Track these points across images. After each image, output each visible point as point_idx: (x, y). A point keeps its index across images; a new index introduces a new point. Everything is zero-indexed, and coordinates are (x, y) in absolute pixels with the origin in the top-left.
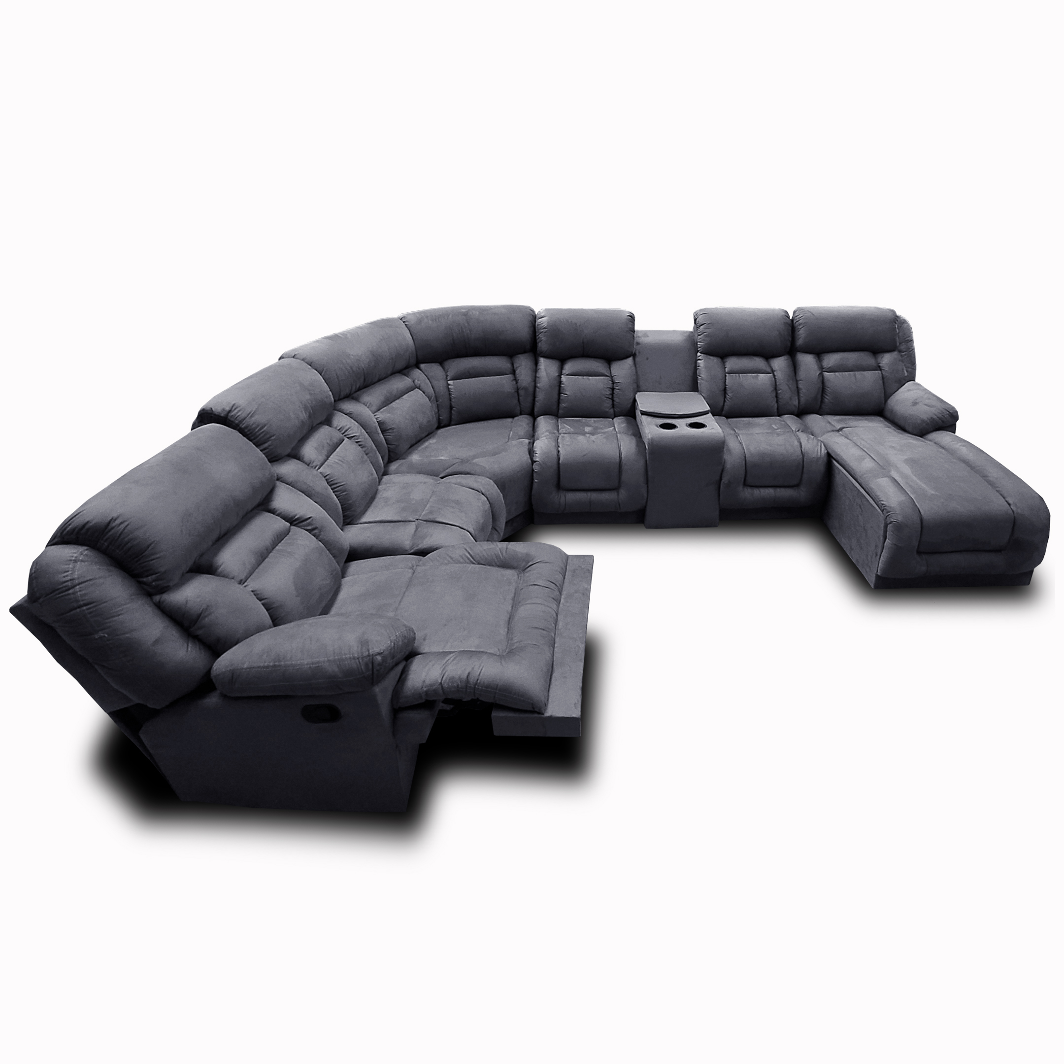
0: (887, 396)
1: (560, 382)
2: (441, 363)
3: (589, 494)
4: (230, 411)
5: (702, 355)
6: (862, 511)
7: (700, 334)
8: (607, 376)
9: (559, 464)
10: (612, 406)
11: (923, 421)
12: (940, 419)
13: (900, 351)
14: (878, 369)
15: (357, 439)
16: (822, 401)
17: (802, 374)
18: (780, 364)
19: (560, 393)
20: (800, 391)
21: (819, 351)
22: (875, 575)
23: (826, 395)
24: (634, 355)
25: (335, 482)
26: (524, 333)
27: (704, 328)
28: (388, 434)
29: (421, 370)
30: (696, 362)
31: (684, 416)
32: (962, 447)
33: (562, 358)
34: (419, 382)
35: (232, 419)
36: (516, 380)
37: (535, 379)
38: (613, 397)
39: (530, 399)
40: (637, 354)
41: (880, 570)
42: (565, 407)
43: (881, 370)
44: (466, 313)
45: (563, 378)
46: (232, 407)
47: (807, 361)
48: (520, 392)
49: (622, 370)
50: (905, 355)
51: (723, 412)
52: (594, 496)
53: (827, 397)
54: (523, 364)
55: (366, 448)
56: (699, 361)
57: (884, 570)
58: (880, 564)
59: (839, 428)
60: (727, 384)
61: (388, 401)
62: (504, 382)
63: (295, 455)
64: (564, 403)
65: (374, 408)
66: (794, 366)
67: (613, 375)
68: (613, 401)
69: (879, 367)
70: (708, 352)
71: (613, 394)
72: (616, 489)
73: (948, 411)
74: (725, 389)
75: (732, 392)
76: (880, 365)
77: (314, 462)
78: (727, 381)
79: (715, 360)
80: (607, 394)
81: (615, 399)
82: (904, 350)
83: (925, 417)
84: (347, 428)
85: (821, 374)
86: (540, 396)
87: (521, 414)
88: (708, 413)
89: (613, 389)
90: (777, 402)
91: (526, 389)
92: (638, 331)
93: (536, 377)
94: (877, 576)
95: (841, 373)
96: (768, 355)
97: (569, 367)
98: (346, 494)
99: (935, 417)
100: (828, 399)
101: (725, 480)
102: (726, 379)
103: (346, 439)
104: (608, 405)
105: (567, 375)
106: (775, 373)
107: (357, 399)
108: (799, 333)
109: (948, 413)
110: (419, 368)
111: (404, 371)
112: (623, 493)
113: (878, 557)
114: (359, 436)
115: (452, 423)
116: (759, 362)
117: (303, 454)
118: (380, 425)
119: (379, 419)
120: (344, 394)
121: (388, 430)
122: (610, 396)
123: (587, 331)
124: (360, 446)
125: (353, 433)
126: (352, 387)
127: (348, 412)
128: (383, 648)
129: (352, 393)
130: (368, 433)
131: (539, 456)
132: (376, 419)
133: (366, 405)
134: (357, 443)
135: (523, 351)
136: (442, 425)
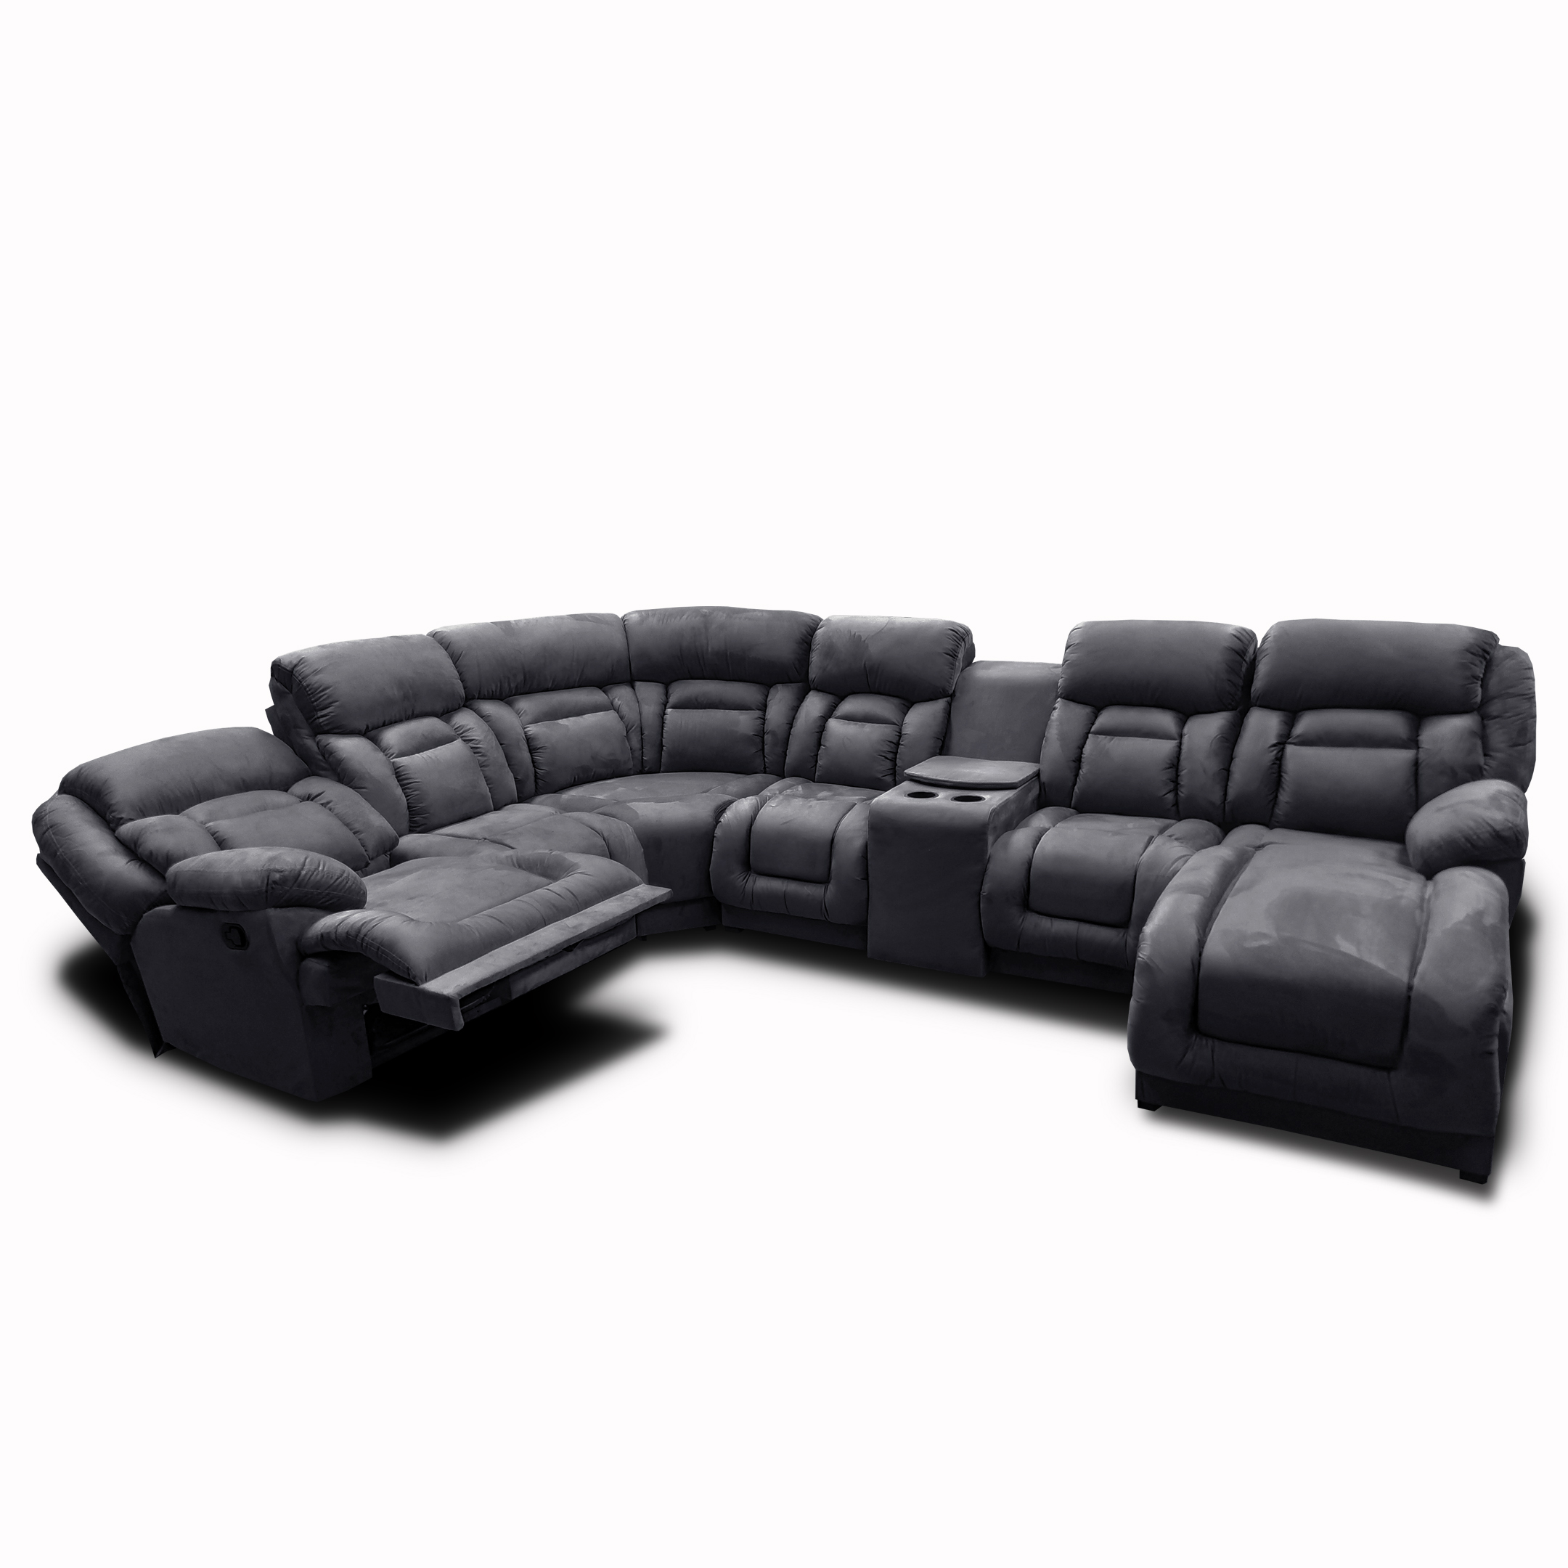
1: (823, 729)
2: (667, 685)
3: (786, 882)
4: (296, 666)
5: (1063, 701)
7: (1064, 663)
8: (894, 725)
9: (750, 830)
10: (892, 772)
13: (1482, 718)
14: (1413, 745)
15: (476, 744)
16: (1274, 801)
17: (1245, 744)
19: (819, 745)
21: (1294, 704)
23: (1283, 788)
24: (952, 697)
25: (409, 776)
29: (633, 690)
30: (1050, 714)
33: (838, 692)
34: (620, 702)
35: (297, 675)
36: (764, 720)
37: (792, 721)
38: (896, 758)
39: (779, 750)
43: (1417, 748)
44: (707, 616)
45: (833, 724)
46: (300, 661)
47: (1263, 723)
48: (767, 738)
49: (920, 718)
51: (1071, 801)
52: (792, 888)
54: (779, 697)
55: (486, 758)
56: (1054, 711)
60: (1084, 751)
63: (366, 735)
64: (821, 759)
65: (529, 718)
67: (902, 723)
68: (896, 765)
69: (1417, 742)
70: (1074, 697)
71: (896, 753)
72: (825, 881)
74: (1079, 760)
75: (1092, 767)
76: (1419, 738)
77: (391, 748)
78: (1086, 746)
79: (1081, 712)
80: (884, 752)
81: (899, 762)
84: (468, 727)
85: (1281, 744)
86: (793, 749)
87: (764, 772)
89: (898, 744)
90: (1175, 793)
93: (794, 717)
95: (1319, 749)
97: (842, 707)
98: (419, 794)
102: (1085, 743)
103: (460, 740)
104: (881, 765)
105: (836, 718)
106: (1184, 740)
110: (630, 686)
111: (605, 685)
115: (662, 769)
116: (1165, 720)
117: (381, 738)
118: (529, 739)
119: (530, 733)
120: (488, 692)
121: (539, 748)
122: (890, 756)
123: (874, 650)
124: (475, 753)
125: (473, 736)
126: (501, 683)
127: (485, 714)
128: (286, 868)
129: (505, 696)
130: (501, 744)
131: (728, 815)
132: (525, 733)
133: (518, 713)
134: (472, 748)
135: (786, 680)
136: (645, 770)
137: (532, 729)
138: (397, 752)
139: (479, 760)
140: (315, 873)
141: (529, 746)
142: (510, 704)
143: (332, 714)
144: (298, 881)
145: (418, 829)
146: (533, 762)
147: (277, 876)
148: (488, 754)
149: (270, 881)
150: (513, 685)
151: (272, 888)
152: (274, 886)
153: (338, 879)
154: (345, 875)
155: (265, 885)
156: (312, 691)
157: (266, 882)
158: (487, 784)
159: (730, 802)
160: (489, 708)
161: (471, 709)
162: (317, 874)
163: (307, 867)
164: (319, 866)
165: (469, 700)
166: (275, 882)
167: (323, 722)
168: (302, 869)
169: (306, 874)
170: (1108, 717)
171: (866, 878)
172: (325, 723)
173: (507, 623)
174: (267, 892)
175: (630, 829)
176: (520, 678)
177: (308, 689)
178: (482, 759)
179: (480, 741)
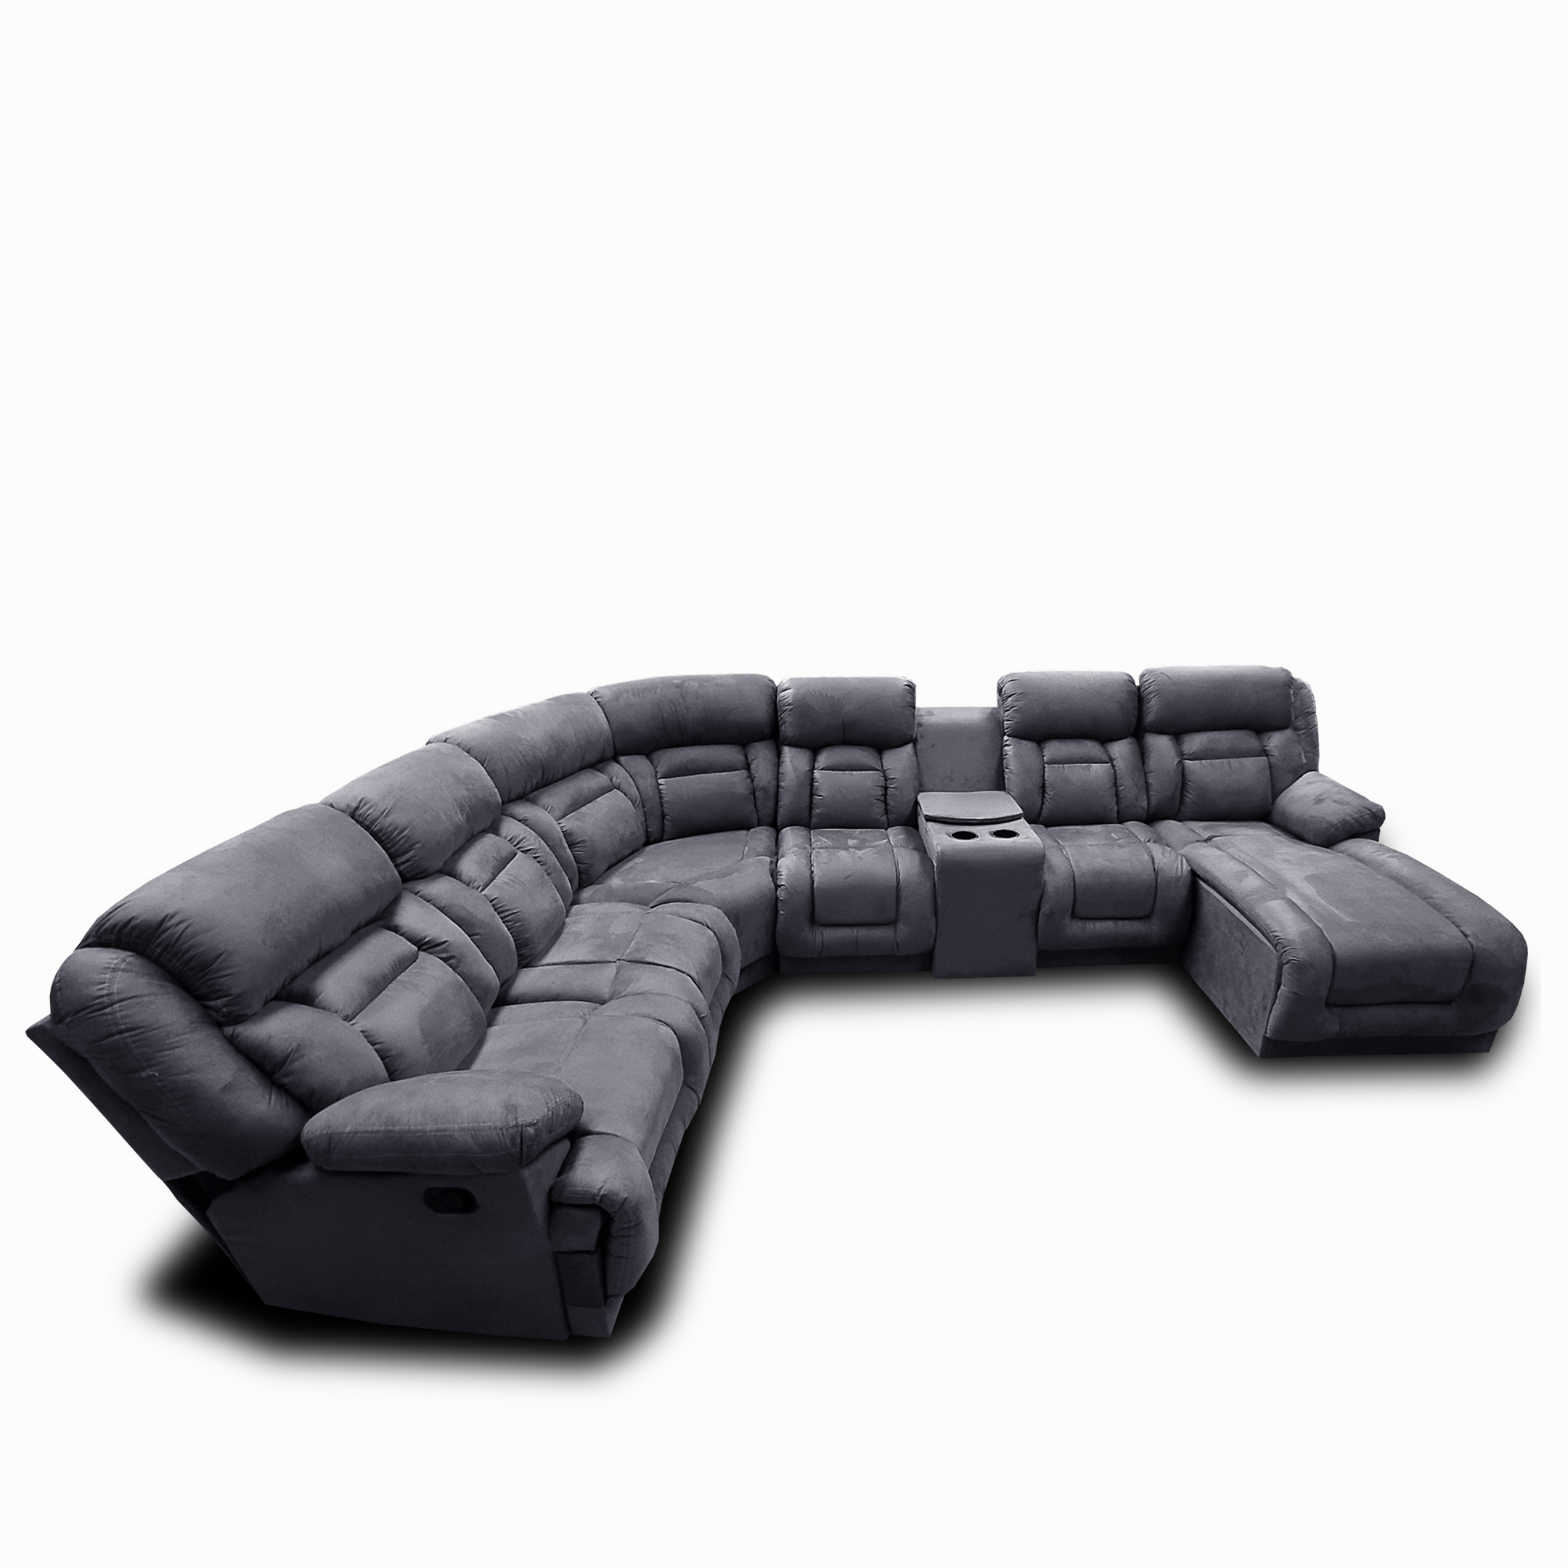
0: (1276, 792)
1: (812, 780)
2: (648, 755)
3: (855, 930)
4: (357, 808)
5: (1011, 738)
6: (1243, 948)
7: (1007, 708)
8: (878, 770)
9: (812, 888)
10: (884, 812)
11: (1331, 824)
12: (1356, 821)
13: (1296, 729)
14: (1264, 754)
15: (535, 854)
16: (1182, 801)
17: (1152, 763)
18: (1121, 750)
19: (812, 795)
20: (1151, 788)
21: (1177, 729)
22: (1262, 1038)
23: (1188, 792)
24: (915, 741)
25: (506, 908)
26: (761, 711)
27: (1012, 701)
28: (576, 849)
29: (620, 765)
30: (1002, 750)
31: (985, 822)
32: (1390, 859)
33: (814, 747)
34: (619, 781)
36: (751, 777)
37: (778, 777)
38: (886, 799)
39: (771, 804)
40: (919, 739)
41: (1271, 1030)
42: (819, 814)
43: (1267, 755)
44: (680, 686)
45: (817, 774)
46: (360, 802)
47: (1160, 745)
48: (757, 794)
49: (898, 761)
50: (1303, 733)
51: (1041, 819)
52: (863, 933)
53: (1189, 796)
54: (761, 755)
55: (548, 866)
56: (1006, 748)
57: (1277, 1030)
58: (1270, 1021)
59: (1206, 837)
60: (1046, 777)
61: (576, 805)
62: (736, 779)
63: (449, 871)
64: (818, 809)
65: (558, 814)
66: (1142, 754)
67: (885, 769)
68: (886, 804)
69: (1265, 751)
70: (1019, 735)
71: (885, 795)
72: (893, 923)
73: (1369, 810)
74: (1043, 786)
75: (1052, 790)
76: (1266, 748)
77: (475, 881)
78: (1046, 774)
79: (1028, 746)
80: (878, 796)
81: (889, 802)
82: (1303, 727)
83: (1334, 819)
84: (521, 838)
85: (1181, 763)
86: (786, 800)
87: (759, 825)
88: (1020, 818)
89: (886, 788)
90: (1117, 803)
91: (764, 789)
92: (918, 708)
93: (778, 773)
94: (1265, 1038)
95: (1208, 761)
96: (1104, 737)
97: (823, 759)
98: (520, 926)
99: (1349, 819)
100: (1190, 797)
101: (1045, 909)
102: (1044, 772)
103: (519, 853)
104: (880, 810)
105: (821, 770)
106: (1115, 763)
107: (534, 802)
108: (1148, 705)
109: (1369, 812)
110: (618, 762)
111: (597, 764)
112: (901, 927)
113: (1268, 1012)
114: (538, 849)
115: (666, 837)
116: (1091, 748)
117: (459, 871)
118: (566, 835)
119: (565, 829)
121: (578, 843)
122: (882, 798)
123: (849, 707)
124: (540, 863)
125: (530, 845)
132: (561, 830)
133: (547, 810)
134: (535, 859)
135: (761, 738)
136: (651, 840)
137: (565, 824)
138: (482, 883)
143: (415, 859)
146: (575, 858)
156: (386, 836)
158: (559, 895)
167: (404, 869)
170: (1053, 749)
172: (408, 869)
177: (380, 834)
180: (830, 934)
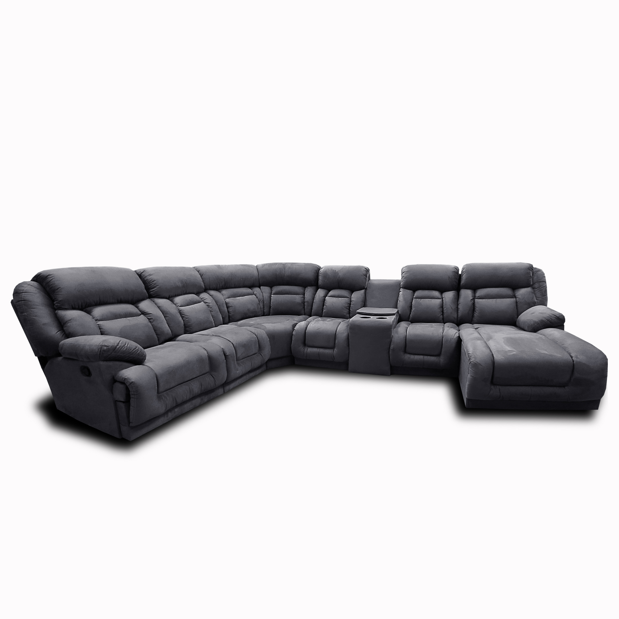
0: (518, 314)
1: (325, 300)
2: (271, 287)
3: (319, 349)
5: (403, 289)
7: (402, 278)
8: (348, 297)
10: (348, 313)
11: (535, 322)
13: (533, 288)
14: (514, 297)
16: (473, 316)
17: (461, 300)
18: (449, 295)
19: (324, 305)
20: (459, 310)
21: (475, 288)
23: (476, 312)
24: (366, 289)
26: (312, 276)
27: (404, 274)
29: (261, 289)
33: (328, 288)
34: (256, 293)
36: (304, 298)
37: (313, 298)
38: (350, 308)
39: (310, 307)
40: (368, 288)
42: (324, 312)
43: (516, 298)
45: (327, 298)
47: (467, 293)
48: (305, 303)
49: (357, 296)
50: (537, 290)
51: (410, 319)
52: (321, 351)
54: (309, 290)
56: (400, 292)
59: (476, 327)
60: (412, 304)
61: (235, 296)
62: (299, 298)
63: (168, 299)
64: (324, 310)
66: (458, 297)
67: (352, 298)
68: (350, 310)
69: (515, 296)
70: (406, 287)
72: (333, 348)
74: (411, 307)
75: (414, 308)
76: (516, 295)
78: (413, 302)
79: (409, 292)
80: (346, 307)
81: (351, 309)
82: (536, 287)
83: (537, 320)
84: (205, 298)
85: (474, 301)
86: (315, 306)
87: (304, 315)
88: (394, 315)
89: (350, 304)
90: (443, 314)
91: (308, 302)
95: (487, 299)
96: (442, 290)
97: (331, 293)
100: (476, 314)
102: (412, 301)
104: (346, 312)
105: (329, 297)
106: (443, 299)
110: (259, 288)
111: (251, 287)
115: (270, 314)
116: (436, 293)
118: (226, 304)
119: (227, 301)
120: (212, 287)
121: (230, 307)
122: (348, 308)
123: (340, 274)
124: (208, 307)
125: (207, 301)
126: (217, 285)
127: (211, 295)
128: (110, 345)
129: (218, 289)
130: (217, 305)
131: (297, 327)
132: (225, 301)
133: (222, 295)
134: (207, 305)
135: (311, 285)
136: (265, 315)
137: (228, 300)
138: (180, 305)
139: (210, 310)
140: (123, 347)
141: (226, 306)
142: (220, 292)
143: (156, 291)
144: (115, 351)
145: (188, 333)
146: (228, 311)
147: (105, 348)
148: (213, 307)
149: (102, 350)
150: (221, 286)
151: (103, 353)
152: (103, 352)
153: (134, 350)
154: (137, 348)
155: (99, 351)
157: (100, 350)
158: (213, 318)
159: (297, 324)
160: (212, 292)
161: (207, 293)
162: (124, 348)
163: (119, 345)
164: (125, 344)
165: (205, 290)
166: (104, 351)
168: (118, 345)
169: (119, 347)
170: (418, 293)
171: (349, 346)
172: (153, 293)
173: (219, 266)
174: (100, 354)
175: (264, 332)
176: (223, 283)
178: (211, 309)
179: (210, 303)
180: (310, 350)
